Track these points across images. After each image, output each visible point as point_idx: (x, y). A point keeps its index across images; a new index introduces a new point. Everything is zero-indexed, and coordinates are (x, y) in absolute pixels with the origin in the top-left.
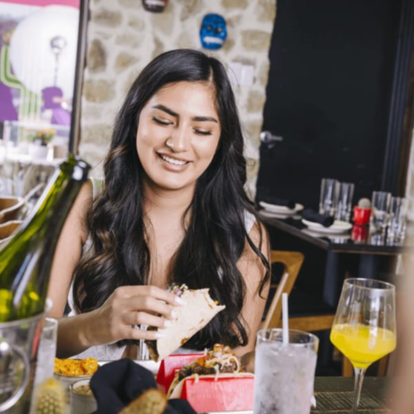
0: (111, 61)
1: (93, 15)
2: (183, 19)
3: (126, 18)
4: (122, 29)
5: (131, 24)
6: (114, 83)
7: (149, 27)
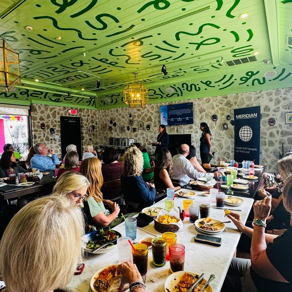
0: (37, 137)
1: (33, 131)
2: (47, 129)
3: (39, 131)
4: (38, 132)
5: (40, 131)
6: (38, 141)
7: (42, 131)
